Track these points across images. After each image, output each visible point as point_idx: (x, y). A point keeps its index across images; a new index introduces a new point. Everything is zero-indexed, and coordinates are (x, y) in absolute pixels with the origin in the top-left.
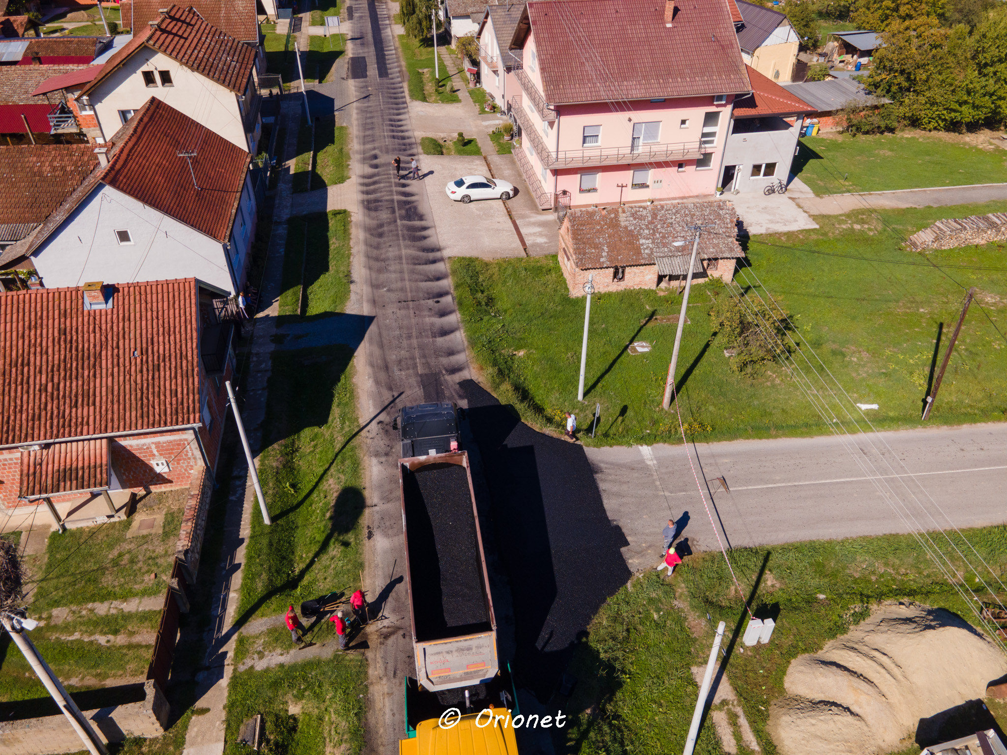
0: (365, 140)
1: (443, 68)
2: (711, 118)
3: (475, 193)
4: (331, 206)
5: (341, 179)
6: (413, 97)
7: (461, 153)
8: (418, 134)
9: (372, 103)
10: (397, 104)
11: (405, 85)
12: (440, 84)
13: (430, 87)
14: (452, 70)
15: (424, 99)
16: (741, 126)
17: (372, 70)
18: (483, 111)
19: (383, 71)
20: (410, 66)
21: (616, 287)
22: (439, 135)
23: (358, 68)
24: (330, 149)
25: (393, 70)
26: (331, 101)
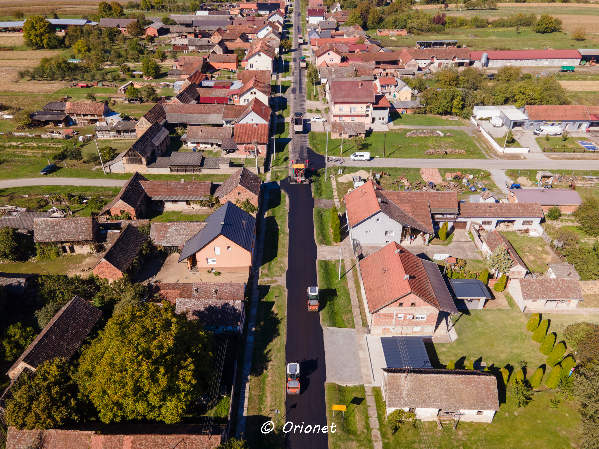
0: (294, 108)
1: (317, 92)
2: (368, 107)
3: (317, 120)
4: (285, 121)
5: (288, 116)
6: (307, 99)
7: (316, 113)
8: (307, 108)
9: (297, 100)
10: (303, 100)
11: (306, 96)
12: (315, 96)
13: (312, 97)
14: (319, 92)
15: (310, 100)
16: (375, 109)
17: (298, 91)
18: (324, 104)
19: (301, 92)
20: (308, 91)
21: (340, 138)
22: (312, 108)
23: (294, 91)
24: (285, 110)
25: (303, 91)
26: (286, 99)
